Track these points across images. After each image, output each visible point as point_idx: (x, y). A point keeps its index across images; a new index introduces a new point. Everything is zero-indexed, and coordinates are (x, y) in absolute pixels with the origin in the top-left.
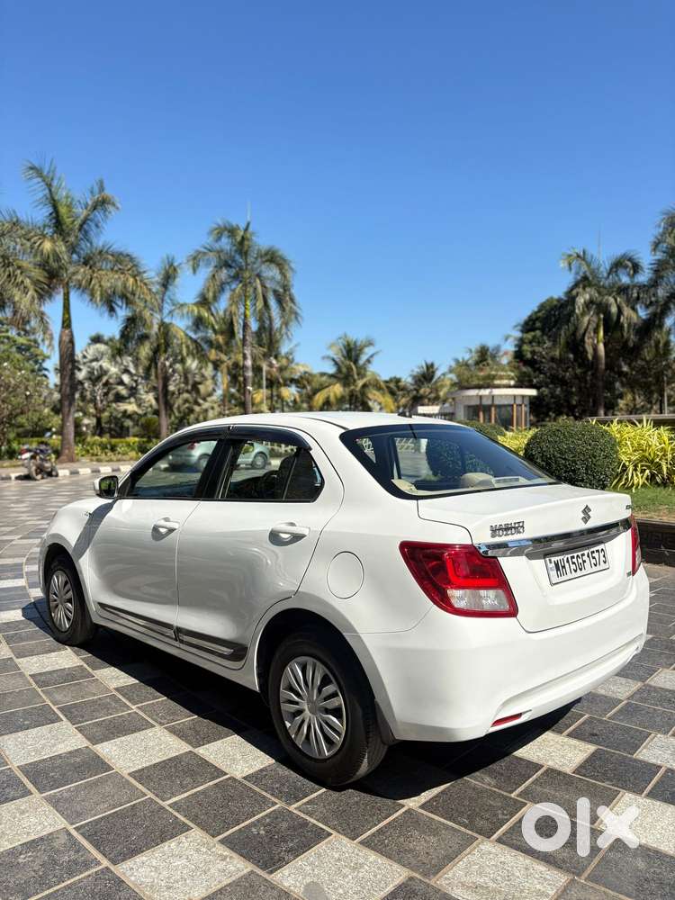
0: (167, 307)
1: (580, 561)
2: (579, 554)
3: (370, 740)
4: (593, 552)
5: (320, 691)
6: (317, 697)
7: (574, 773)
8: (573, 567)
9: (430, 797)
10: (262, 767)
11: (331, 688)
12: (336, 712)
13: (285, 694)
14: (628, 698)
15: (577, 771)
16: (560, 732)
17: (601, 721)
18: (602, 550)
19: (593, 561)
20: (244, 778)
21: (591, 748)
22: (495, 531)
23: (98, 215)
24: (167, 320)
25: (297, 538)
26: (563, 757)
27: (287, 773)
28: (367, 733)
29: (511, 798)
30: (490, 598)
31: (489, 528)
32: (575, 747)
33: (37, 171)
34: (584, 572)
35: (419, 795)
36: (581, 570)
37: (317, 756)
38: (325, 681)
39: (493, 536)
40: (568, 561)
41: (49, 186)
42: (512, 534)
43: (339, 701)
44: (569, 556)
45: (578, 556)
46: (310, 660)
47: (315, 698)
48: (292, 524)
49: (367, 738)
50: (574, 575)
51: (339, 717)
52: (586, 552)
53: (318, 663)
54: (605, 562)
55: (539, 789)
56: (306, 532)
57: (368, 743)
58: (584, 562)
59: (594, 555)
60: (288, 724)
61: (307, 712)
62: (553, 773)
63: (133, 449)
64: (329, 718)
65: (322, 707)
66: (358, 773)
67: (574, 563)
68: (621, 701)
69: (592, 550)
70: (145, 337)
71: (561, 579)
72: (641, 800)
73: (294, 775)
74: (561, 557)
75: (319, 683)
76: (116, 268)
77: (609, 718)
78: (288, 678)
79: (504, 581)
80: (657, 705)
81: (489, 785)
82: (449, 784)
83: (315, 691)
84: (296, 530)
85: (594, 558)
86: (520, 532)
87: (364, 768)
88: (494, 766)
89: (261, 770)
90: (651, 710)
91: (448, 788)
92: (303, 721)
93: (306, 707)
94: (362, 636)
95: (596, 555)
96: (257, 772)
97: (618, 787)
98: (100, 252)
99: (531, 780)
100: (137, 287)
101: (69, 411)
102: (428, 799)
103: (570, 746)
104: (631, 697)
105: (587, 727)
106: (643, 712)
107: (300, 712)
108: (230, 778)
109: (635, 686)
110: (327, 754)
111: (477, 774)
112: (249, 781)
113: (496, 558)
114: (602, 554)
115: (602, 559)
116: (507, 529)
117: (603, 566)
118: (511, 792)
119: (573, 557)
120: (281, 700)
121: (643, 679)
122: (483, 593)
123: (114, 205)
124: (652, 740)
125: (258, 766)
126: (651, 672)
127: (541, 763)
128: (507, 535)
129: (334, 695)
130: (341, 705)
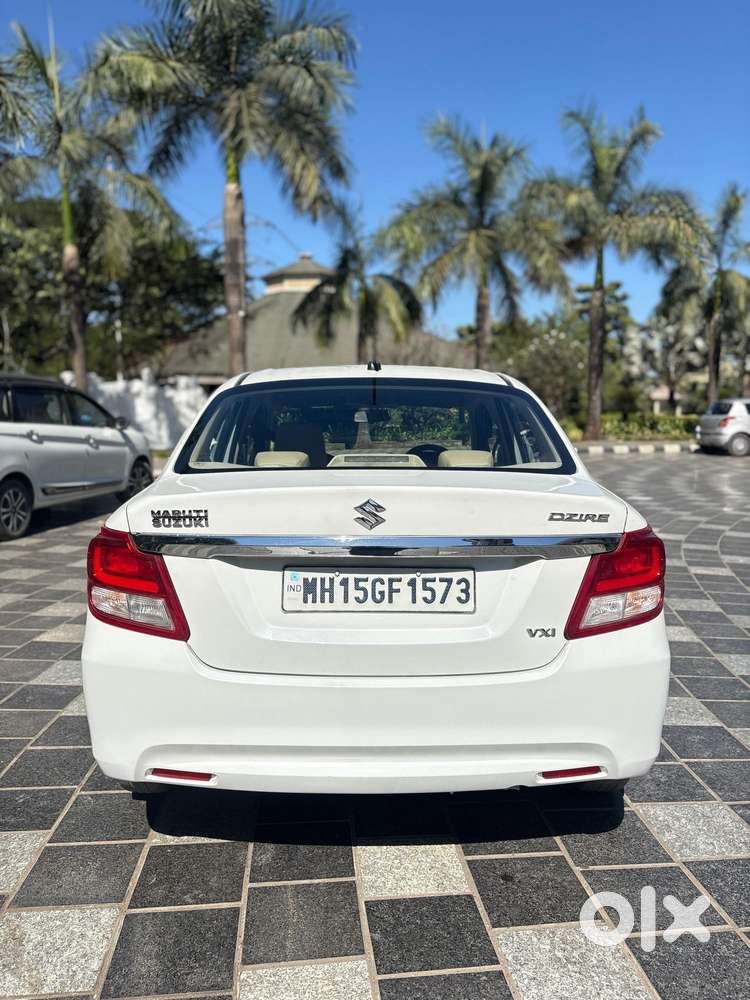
0: (727, 250)
1: (382, 588)
2: (385, 577)
4: (430, 580)
8: (356, 594)
18: (464, 580)
19: (424, 594)
22: (157, 518)
23: (638, 150)
24: (726, 266)
32: (444, 877)
33: (574, 116)
34: (385, 606)
36: (378, 601)
39: (156, 525)
40: (344, 584)
41: (587, 130)
42: (186, 526)
45: (378, 580)
50: (355, 606)
52: (406, 577)
54: (462, 601)
58: (394, 591)
59: (430, 585)
63: (677, 427)
67: (360, 588)
69: (427, 576)
70: (694, 291)
71: (312, 607)
74: (327, 575)
76: (657, 212)
85: (428, 589)
86: (202, 526)
95: (437, 586)
98: (643, 196)
100: (680, 229)
101: (597, 384)
113: (160, 555)
114: (457, 587)
115: (456, 594)
117: (453, 606)
119: (361, 580)
123: (653, 133)
128: (176, 526)
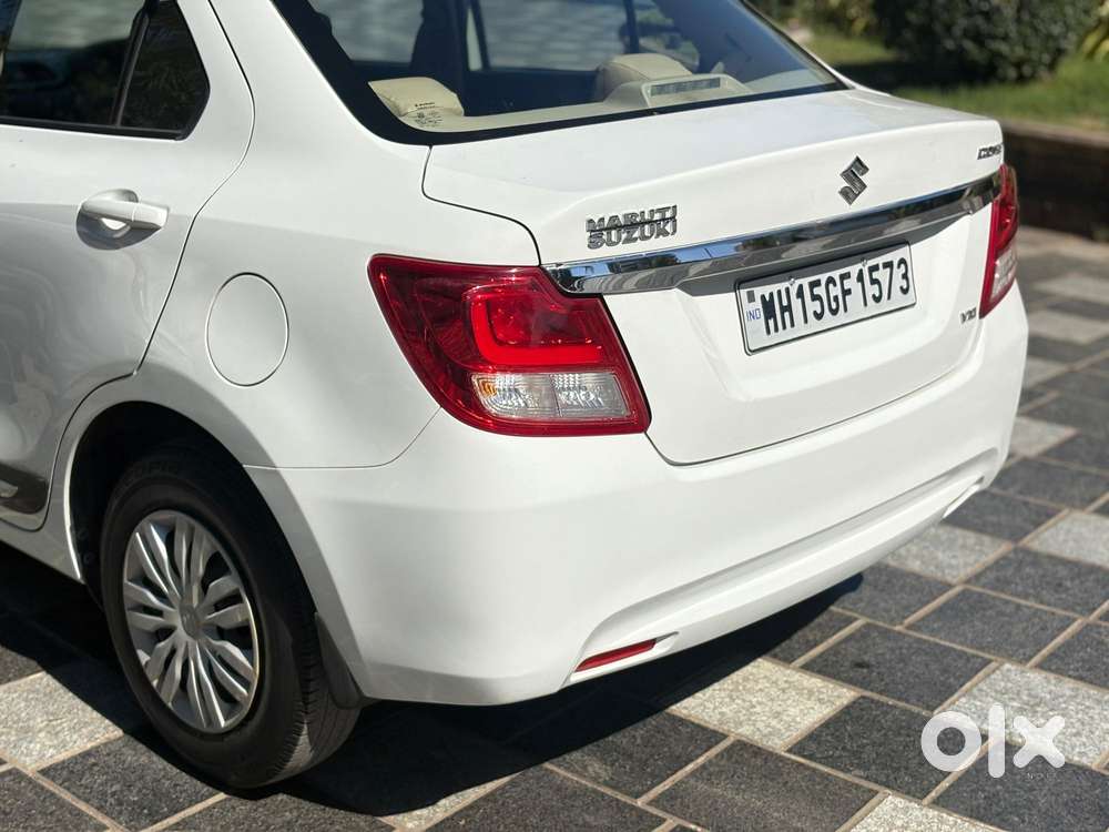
1: (836, 291)
2: (836, 274)
3: (312, 697)
4: (874, 268)
5: (204, 587)
6: (201, 599)
7: (789, 751)
8: (813, 306)
9: (458, 807)
10: (89, 746)
11: (225, 584)
12: (240, 636)
13: (134, 591)
14: (968, 581)
15: (798, 748)
16: (787, 660)
17: (886, 633)
18: (902, 261)
19: (872, 290)
20: (44, 772)
21: (845, 695)
22: (598, 232)
25: (140, 231)
26: (777, 715)
27: (144, 759)
28: (305, 682)
29: (633, 808)
30: (582, 389)
31: (584, 226)
32: (811, 693)
34: (842, 317)
35: (434, 803)
36: (834, 312)
37: (204, 727)
38: (215, 568)
39: (593, 245)
40: (800, 294)
42: (644, 238)
43: (245, 612)
44: (805, 282)
45: (831, 280)
46: (182, 520)
47: (195, 603)
48: (131, 196)
49: (306, 694)
50: (815, 325)
51: (246, 646)
52: (854, 270)
53: (200, 529)
54: (905, 291)
55: (702, 787)
56: (159, 218)
57: (306, 704)
58: (846, 292)
59: (875, 275)
60: (143, 657)
61: (180, 632)
62: (746, 752)
64: (223, 648)
65: (211, 624)
66: (290, 764)
67: (815, 298)
68: (950, 586)
69: (872, 262)
71: (775, 338)
72: (917, 813)
73: (159, 763)
74: (782, 286)
75: (201, 570)
77: (910, 627)
78: (138, 557)
79: (617, 350)
80: (1026, 597)
81: (595, 779)
82: (506, 779)
83: (196, 589)
84: (139, 212)
85: (874, 282)
86: (666, 234)
87: (303, 753)
88: (620, 739)
89: (87, 754)
90: (1010, 608)
91: (502, 788)
92: (173, 652)
93: (178, 622)
94: (285, 473)
95: (882, 275)
96: (75, 758)
97: (876, 782)
99: (690, 767)
102: (451, 812)
103: (800, 691)
104: (976, 578)
105: (852, 649)
106: (989, 613)
107: (165, 632)
108: (9, 772)
109: (989, 550)
110: (223, 723)
111: (576, 755)
112: (53, 779)
113: (600, 296)
114: (898, 272)
115: (898, 282)
116: (630, 226)
117: (898, 299)
118: (638, 795)
119: (815, 284)
120: (127, 605)
121: (1016, 535)
122: (565, 379)
124: (988, 675)
125: (79, 744)
126: (1043, 516)
127: (723, 729)
128: (629, 240)
129: (234, 599)
130: (248, 620)
